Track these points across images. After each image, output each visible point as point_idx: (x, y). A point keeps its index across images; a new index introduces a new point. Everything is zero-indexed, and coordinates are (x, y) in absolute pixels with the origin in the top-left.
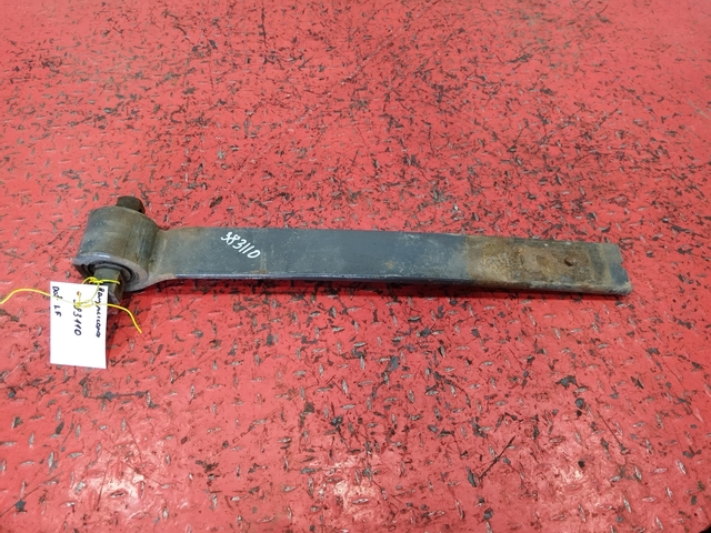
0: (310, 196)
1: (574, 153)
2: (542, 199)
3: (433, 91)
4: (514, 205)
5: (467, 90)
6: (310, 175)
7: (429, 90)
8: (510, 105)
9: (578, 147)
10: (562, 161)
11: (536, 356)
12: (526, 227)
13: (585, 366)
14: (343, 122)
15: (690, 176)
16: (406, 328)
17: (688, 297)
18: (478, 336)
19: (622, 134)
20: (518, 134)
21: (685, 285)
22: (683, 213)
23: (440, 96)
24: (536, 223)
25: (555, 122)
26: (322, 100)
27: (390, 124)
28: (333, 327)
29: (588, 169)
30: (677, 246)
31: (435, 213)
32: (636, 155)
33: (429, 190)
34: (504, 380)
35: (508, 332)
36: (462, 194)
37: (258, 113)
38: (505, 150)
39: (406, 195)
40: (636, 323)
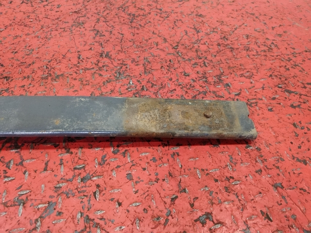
0: (25, 78)
1: (216, 48)
2: (194, 76)
3: (129, 17)
4: (173, 80)
5: (150, 16)
6: (30, 65)
7: (127, 17)
8: (177, 23)
9: (219, 45)
10: (208, 53)
11: (179, 195)
12: (180, 94)
13: (220, 203)
14: (64, 34)
15: (294, 59)
16: (70, 175)
17: (302, 139)
18: (131, 179)
19: (248, 37)
20: (180, 39)
21: (298, 131)
22: (291, 81)
23: (132, 20)
24: (188, 91)
25: (204, 31)
26: (54, 22)
27: (96, 35)
28: (5, 177)
29: (225, 57)
30: (289, 103)
31: (115, 87)
32: (257, 48)
33: (114, 72)
34: (148, 221)
35: (157, 175)
36: (137, 74)
37: (7, 30)
38: (171, 47)
39: (96, 76)
40: (263, 162)
